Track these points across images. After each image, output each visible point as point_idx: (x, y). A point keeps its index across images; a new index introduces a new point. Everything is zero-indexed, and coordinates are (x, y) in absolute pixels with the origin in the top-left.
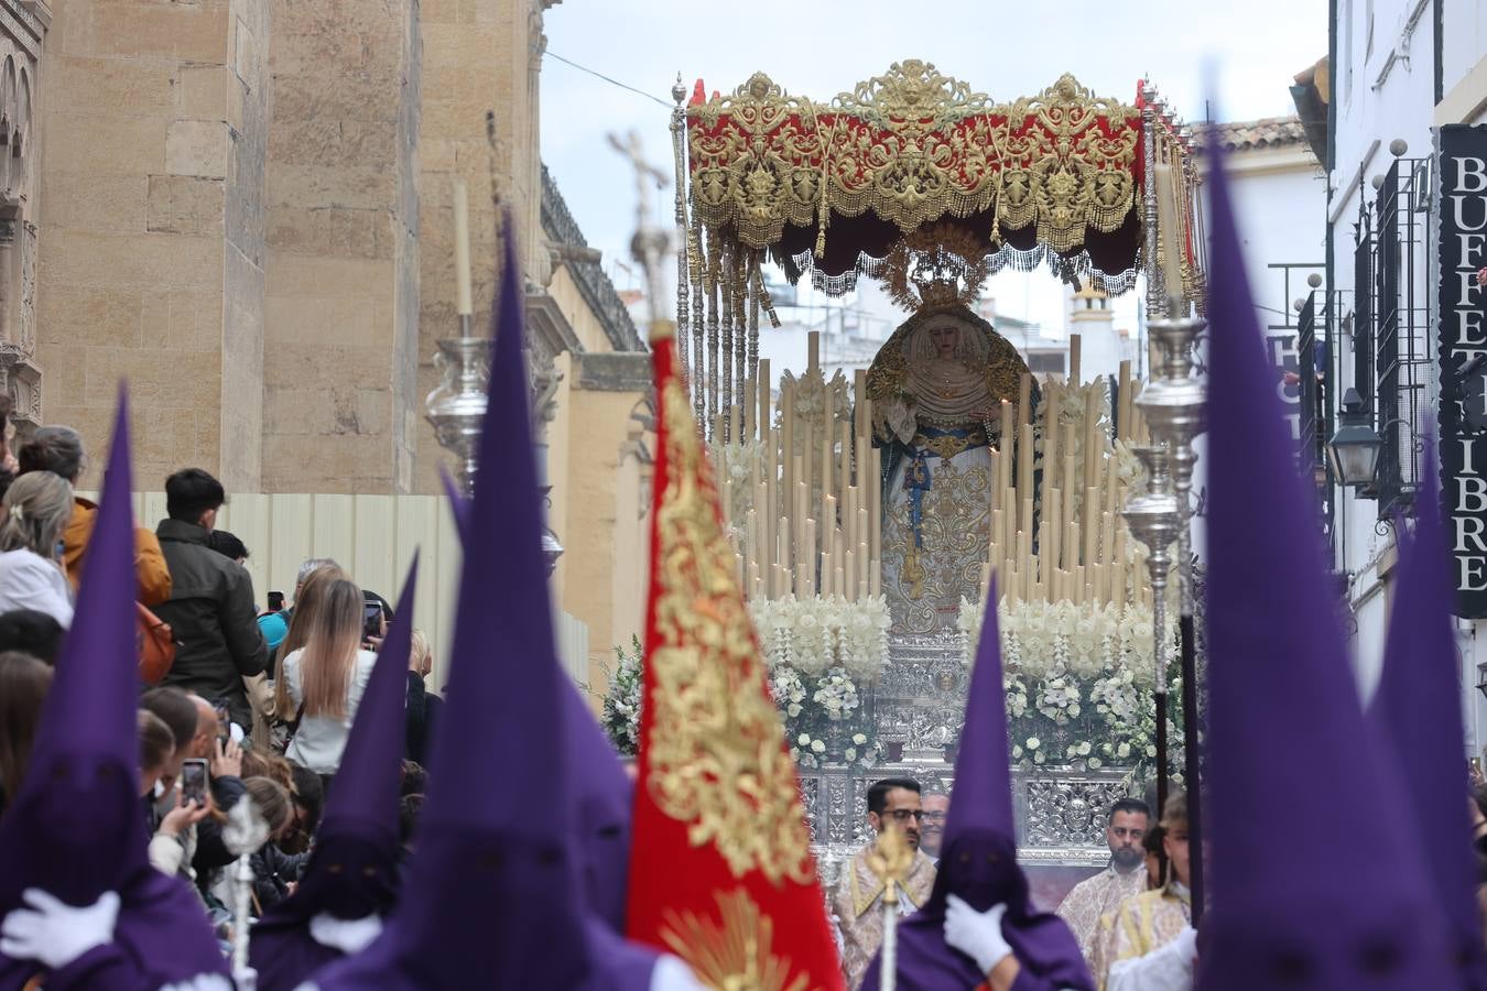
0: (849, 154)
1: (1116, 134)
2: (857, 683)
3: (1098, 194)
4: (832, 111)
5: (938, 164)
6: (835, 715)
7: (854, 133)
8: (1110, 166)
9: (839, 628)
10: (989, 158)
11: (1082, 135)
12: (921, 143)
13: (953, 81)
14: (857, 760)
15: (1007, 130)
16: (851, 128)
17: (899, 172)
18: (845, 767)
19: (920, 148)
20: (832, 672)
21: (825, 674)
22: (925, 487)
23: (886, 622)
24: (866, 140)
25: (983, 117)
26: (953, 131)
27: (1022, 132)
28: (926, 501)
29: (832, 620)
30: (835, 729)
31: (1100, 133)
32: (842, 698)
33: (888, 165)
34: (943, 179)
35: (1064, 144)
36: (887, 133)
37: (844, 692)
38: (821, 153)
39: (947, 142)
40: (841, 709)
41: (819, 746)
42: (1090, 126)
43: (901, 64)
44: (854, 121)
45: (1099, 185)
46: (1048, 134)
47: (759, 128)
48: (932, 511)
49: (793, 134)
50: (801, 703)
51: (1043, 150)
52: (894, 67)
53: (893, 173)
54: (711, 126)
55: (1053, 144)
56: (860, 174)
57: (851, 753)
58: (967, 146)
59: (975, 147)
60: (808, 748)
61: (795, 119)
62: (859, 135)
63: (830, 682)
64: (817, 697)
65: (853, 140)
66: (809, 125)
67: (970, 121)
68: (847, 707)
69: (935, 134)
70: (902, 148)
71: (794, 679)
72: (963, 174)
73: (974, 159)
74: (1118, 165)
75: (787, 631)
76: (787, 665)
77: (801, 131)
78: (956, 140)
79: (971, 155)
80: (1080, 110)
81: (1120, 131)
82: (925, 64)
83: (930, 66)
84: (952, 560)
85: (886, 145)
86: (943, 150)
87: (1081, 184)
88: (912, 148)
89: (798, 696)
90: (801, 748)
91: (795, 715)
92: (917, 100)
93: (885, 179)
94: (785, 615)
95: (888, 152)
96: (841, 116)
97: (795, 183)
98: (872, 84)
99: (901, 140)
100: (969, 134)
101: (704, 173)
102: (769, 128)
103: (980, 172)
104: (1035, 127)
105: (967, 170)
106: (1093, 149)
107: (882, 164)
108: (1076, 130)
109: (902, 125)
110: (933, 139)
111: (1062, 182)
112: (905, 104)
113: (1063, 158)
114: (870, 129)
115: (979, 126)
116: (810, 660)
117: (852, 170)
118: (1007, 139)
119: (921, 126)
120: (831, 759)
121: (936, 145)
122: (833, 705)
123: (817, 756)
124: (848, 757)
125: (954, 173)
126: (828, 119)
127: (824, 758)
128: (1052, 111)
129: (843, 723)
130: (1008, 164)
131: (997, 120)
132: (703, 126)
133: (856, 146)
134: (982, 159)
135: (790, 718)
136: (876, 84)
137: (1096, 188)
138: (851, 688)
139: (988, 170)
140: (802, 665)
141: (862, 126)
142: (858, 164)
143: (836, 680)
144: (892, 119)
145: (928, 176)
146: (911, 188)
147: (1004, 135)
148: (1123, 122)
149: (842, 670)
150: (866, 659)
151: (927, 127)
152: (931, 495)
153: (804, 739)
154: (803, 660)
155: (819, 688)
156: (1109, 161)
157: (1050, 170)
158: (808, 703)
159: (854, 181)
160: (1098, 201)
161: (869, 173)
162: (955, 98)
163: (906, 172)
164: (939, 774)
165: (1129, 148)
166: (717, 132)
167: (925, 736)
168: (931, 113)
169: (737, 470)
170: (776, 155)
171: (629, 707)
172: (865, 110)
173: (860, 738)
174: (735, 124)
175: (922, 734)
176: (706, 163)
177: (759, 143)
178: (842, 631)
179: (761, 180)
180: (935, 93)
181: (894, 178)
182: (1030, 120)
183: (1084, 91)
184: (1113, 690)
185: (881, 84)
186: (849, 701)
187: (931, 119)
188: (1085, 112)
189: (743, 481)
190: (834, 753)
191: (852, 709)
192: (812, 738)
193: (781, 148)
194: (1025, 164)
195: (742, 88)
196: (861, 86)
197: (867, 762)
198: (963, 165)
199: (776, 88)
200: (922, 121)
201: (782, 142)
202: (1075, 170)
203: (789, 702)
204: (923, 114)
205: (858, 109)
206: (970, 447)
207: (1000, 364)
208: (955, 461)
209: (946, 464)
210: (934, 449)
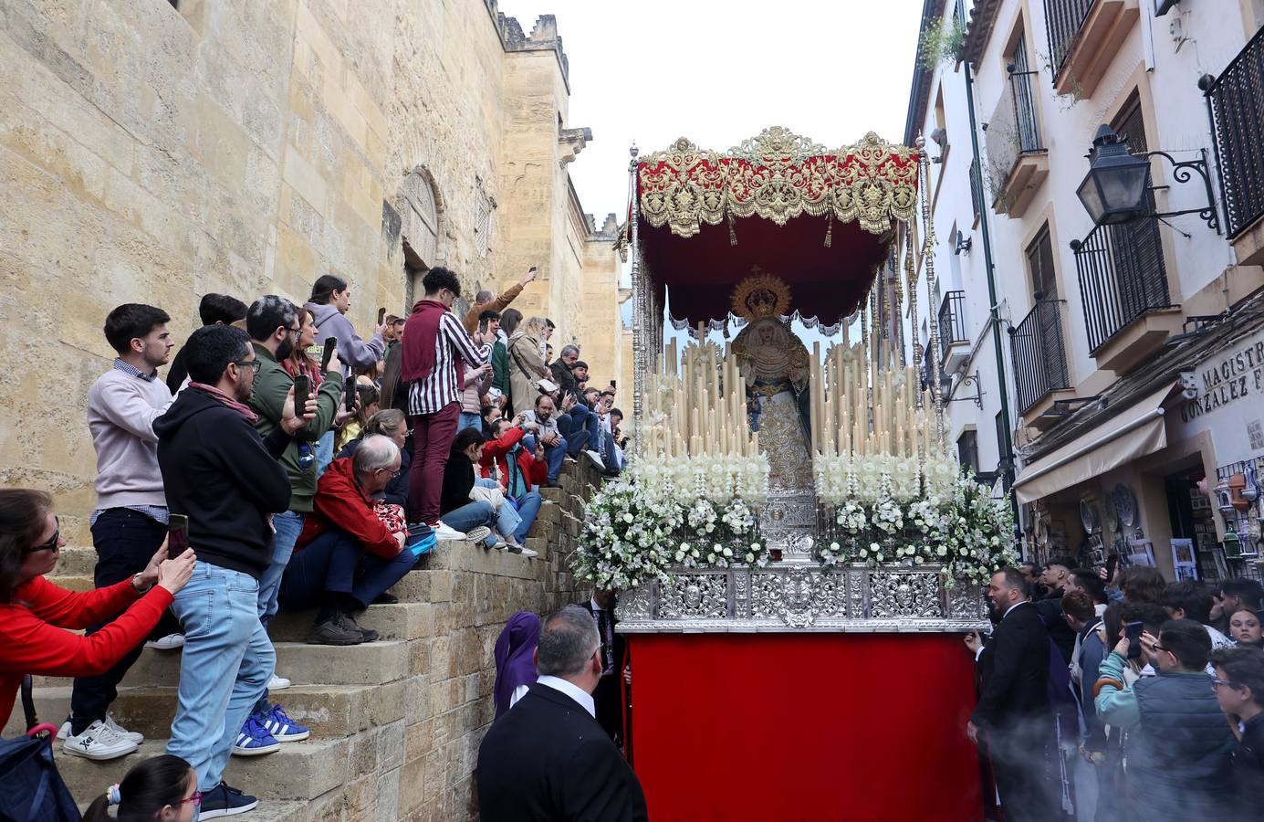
0: (739, 181)
1: (905, 164)
2: (750, 509)
3: (896, 199)
4: (728, 157)
5: (795, 185)
6: (737, 531)
7: (742, 169)
8: (901, 183)
9: (737, 473)
10: (826, 181)
11: (883, 165)
12: (783, 173)
13: (801, 137)
14: (755, 561)
15: (837, 164)
16: (740, 166)
17: (771, 190)
18: (746, 566)
19: (783, 176)
20: (733, 502)
21: (729, 503)
22: (759, 412)
24: (750, 172)
25: (822, 157)
26: (803, 165)
27: (845, 165)
28: (759, 420)
29: (731, 468)
30: (738, 540)
31: (894, 164)
32: (742, 519)
33: (763, 186)
34: (798, 193)
35: (872, 171)
36: (762, 168)
37: (743, 515)
38: (722, 181)
39: (800, 172)
40: (742, 526)
41: (728, 552)
42: (888, 160)
43: (769, 129)
44: (741, 162)
45: (896, 194)
46: (862, 165)
47: (683, 168)
48: (763, 425)
49: (704, 171)
50: (714, 523)
51: (859, 175)
52: (765, 131)
53: (767, 191)
54: (653, 168)
55: (865, 171)
56: (746, 192)
57: (750, 557)
58: (812, 174)
59: (817, 174)
60: (721, 554)
61: (705, 162)
62: (745, 169)
63: (733, 508)
64: (725, 519)
65: (741, 173)
66: (714, 165)
67: (813, 160)
68: (746, 525)
69: (792, 167)
70: (772, 176)
71: (709, 507)
72: (810, 190)
73: (817, 181)
74: (907, 182)
75: (703, 475)
76: (703, 498)
77: (709, 169)
78: (805, 170)
79: (815, 179)
80: (881, 151)
81: (906, 162)
82: (783, 128)
83: (787, 130)
84: (775, 450)
85: (762, 175)
86: (798, 177)
87: (884, 194)
88: (778, 175)
89: (712, 518)
90: (716, 554)
91: (710, 531)
92: (780, 148)
93: (762, 194)
94: (701, 465)
95: (764, 179)
96: (733, 160)
97: (706, 198)
98: (751, 141)
99: (771, 172)
100: (813, 167)
101: (650, 194)
102: (689, 168)
103: (821, 189)
104: (854, 162)
105: (813, 187)
106: (891, 172)
107: (760, 185)
108: (880, 163)
109: (772, 163)
110: (790, 171)
111: (873, 193)
112: (773, 151)
113: (872, 180)
114: (752, 166)
115: (819, 162)
116: (718, 494)
117: (741, 190)
118: (837, 169)
119: (783, 163)
120: (738, 561)
121: (793, 174)
122: (736, 524)
123: (727, 559)
124: (748, 559)
125: (805, 190)
126: (726, 162)
127: (732, 560)
128: (863, 152)
129: (742, 536)
130: (838, 183)
131: (829, 159)
132: (649, 168)
133: (743, 176)
134: (822, 181)
135: (707, 533)
136: (754, 141)
137: (894, 196)
138: (747, 512)
139: (826, 188)
140: (713, 498)
141: (746, 165)
142: (745, 187)
143: (737, 507)
144: (765, 159)
145: (788, 192)
146: (778, 199)
147: (834, 167)
148: (908, 157)
149: (740, 501)
150: (756, 493)
151: (787, 164)
152: (762, 416)
153: (718, 548)
154: (714, 494)
155: (726, 513)
156: (901, 180)
157: (865, 186)
158: (718, 523)
159: (742, 196)
160: (896, 203)
161: (752, 191)
162: (803, 147)
163: (774, 190)
164: (809, 570)
165: (912, 172)
166: (657, 171)
167: (796, 544)
168: (788, 156)
169: (664, 388)
170: (693, 183)
171: (599, 527)
172: (748, 156)
173: (756, 547)
174: (669, 167)
175: (794, 543)
176: (650, 189)
177: (683, 177)
178: (740, 474)
179: (684, 198)
180: (791, 144)
181: (768, 194)
182: (850, 158)
183: (882, 140)
184: (925, 508)
185: (757, 141)
186: (747, 521)
187: (789, 159)
188: (884, 152)
189: (667, 396)
190: (737, 557)
191: (748, 527)
192: (724, 547)
193: (697, 179)
194: (849, 183)
195: (672, 146)
196: (745, 142)
197: (761, 563)
198: (810, 185)
199: (693, 145)
200: (783, 160)
201: (697, 176)
202: (881, 185)
203: (706, 522)
204: (784, 156)
205: (744, 155)
206: (781, 391)
207: (795, 348)
208: (773, 398)
209: (769, 400)
210: (763, 392)
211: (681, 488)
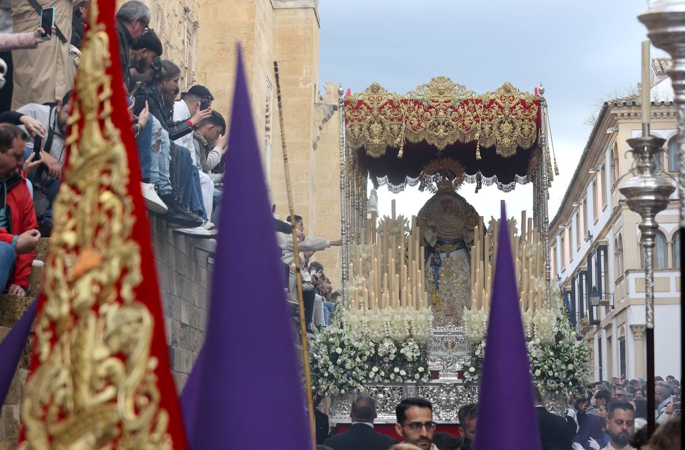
0: (415, 116)
1: (529, 107)
2: (419, 345)
3: (522, 133)
4: (407, 98)
5: (453, 120)
6: (410, 359)
7: (416, 108)
8: (526, 121)
9: (411, 321)
10: (475, 118)
11: (514, 107)
12: (445, 111)
13: (458, 85)
14: (420, 379)
15: (482, 106)
16: (415, 105)
17: (436, 123)
18: (415, 382)
19: (445, 113)
20: (408, 340)
21: (405, 341)
22: (440, 265)
23: (431, 318)
24: (421, 110)
25: (472, 100)
26: (459, 106)
27: (489, 106)
28: (440, 271)
29: (408, 317)
30: (410, 365)
31: (522, 107)
32: (413, 352)
33: (432, 121)
34: (455, 126)
35: (507, 112)
36: (431, 107)
37: (414, 349)
38: (402, 116)
39: (457, 111)
40: (413, 356)
41: (403, 373)
42: (518, 104)
43: (436, 78)
44: (416, 102)
45: (522, 129)
46: (500, 107)
47: (376, 106)
48: (442, 275)
49: (390, 108)
50: (395, 354)
51: (498, 114)
52: (433, 80)
53: (434, 124)
54: (354, 105)
55: (502, 111)
56: (419, 125)
57: (417, 376)
58: (465, 112)
59: (469, 113)
60: (398, 374)
61: (391, 102)
62: (419, 108)
63: (408, 344)
64: (402, 351)
65: (416, 109)
66: (397, 104)
67: (466, 102)
68: (415, 355)
69: (452, 107)
70: (437, 114)
71: (392, 343)
72: (464, 125)
73: (468, 118)
74: (530, 120)
75: (388, 322)
76: (388, 337)
77: (393, 107)
78: (461, 110)
79: (467, 116)
80: (513, 97)
81: (530, 106)
82: (446, 78)
83: (449, 79)
84: (451, 295)
85: (430, 112)
86: (455, 115)
87: (514, 128)
88: (441, 113)
89: (394, 351)
90: (395, 374)
91: (392, 359)
92: (444, 93)
93: (430, 127)
94: (387, 315)
95: (431, 115)
96: (411, 100)
97: (391, 129)
98: (423, 87)
99: (437, 110)
100: (466, 107)
101: (352, 125)
102: (380, 105)
103: (471, 123)
104: (494, 104)
105: (466, 122)
106: (519, 113)
107: (429, 120)
108: (512, 105)
109: (437, 104)
110: (450, 110)
111: (506, 128)
112: (438, 95)
113: (507, 117)
114: (423, 105)
115: (470, 104)
116: (399, 335)
117: (415, 123)
118: (482, 109)
119: (445, 104)
120: (409, 378)
121: (452, 112)
122: (409, 355)
123: (403, 377)
124: (416, 377)
125: (460, 124)
126: (405, 102)
127: (405, 378)
128: (501, 97)
129: (413, 362)
130: (483, 120)
131: (478, 101)
132: (351, 105)
133: (417, 113)
134: (472, 118)
135: (390, 360)
136: (426, 87)
137: (521, 130)
138: (417, 347)
139: (474, 123)
140: (395, 337)
141: (420, 104)
142: (418, 121)
143: (410, 343)
144: (433, 101)
145: (449, 125)
146: (441, 130)
147: (481, 108)
148: (532, 102)
149: (412, 339)
150: (423, 334)
151: (448, 104)
152: (442, 268)
153: (396, 370)
154: (395, 335)
155: (403, 347)
156: (526, 119)
157: (501, 122)
158: (398, 354)
159: (416, 128)
160: (522, 135)
161: (423, 124)
162: (459, 92)
163: (439, 124)
164: (456, 385)
165: (534, 113)
166: (357, 108)
167: (449, 368)
168: (450, 99)
169: (364, 255)
170: (383, 117)
171: (320, 356)
172: (421, 98)
173: (421, 369)
174: (365, 104)
175: (448, 367)
176: (352, 121)
177: (376, 112)
178: (413, 322)
179: (376, 128)
180: (451, 90)
181: (434, 126)
182: (492, 101)
183: (515, 89)
184: (531, 346)
185: (428, 87)
186: (416, 353)
187: (450, 101)
188: (515, 98)
189: (367, 260)
190: (410, 376)
191: (417, 356)
192: (400, 369)
193: (385, 114)
194: (490, 120)
195: (367, 89)
196: (418, 88)
197: (424, 380)
198: (464, 120)
199: (383, 89)
200: (446, 102)
201: (385, 112)
202: (512, 122)
203: (390, 353)
204: (446, 99)
205: (418, 97)
206: (458, 249)
207: (469, 215)
208: (451, 254)
209: (448, 256)
210: (443, 250)
211: (374, 331)
